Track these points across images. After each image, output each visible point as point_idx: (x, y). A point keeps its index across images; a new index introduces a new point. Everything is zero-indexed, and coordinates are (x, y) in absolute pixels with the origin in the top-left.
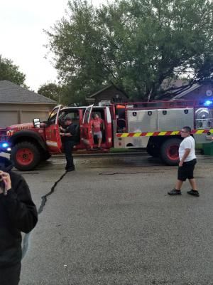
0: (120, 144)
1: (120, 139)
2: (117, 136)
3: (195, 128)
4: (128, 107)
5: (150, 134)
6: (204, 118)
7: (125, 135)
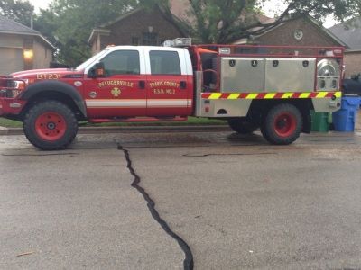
0: (207, 110)
1: (207, 102)
2: (203, 96)
3: (315, 90)
4: (221, 51)
5: (252, 96)
6: (328, 75)
7: (215, 96)
